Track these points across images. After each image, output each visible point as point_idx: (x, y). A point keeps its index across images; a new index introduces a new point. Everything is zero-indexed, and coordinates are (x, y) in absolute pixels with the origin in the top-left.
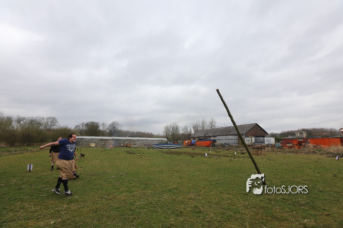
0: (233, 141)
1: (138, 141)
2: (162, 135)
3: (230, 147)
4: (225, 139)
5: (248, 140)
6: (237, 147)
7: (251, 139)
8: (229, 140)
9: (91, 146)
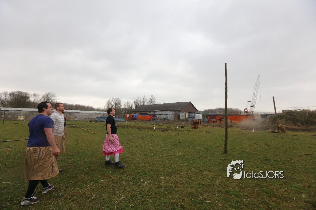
0: (171, 116)
1: (78, 115)
2: (103, 109)
3: (168, 122)
4: (164, 114)
5: (183, 116)
6: (174, 121)
7: (185, 115)
8: (167, 115)
9: (18, 119)
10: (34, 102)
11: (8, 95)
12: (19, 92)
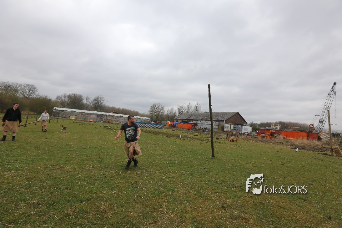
1: (120, 118)
7: (230, 126)
9: (71, 118)
10: (86, 104)
11: (67, 97)
12: (74, 94)
